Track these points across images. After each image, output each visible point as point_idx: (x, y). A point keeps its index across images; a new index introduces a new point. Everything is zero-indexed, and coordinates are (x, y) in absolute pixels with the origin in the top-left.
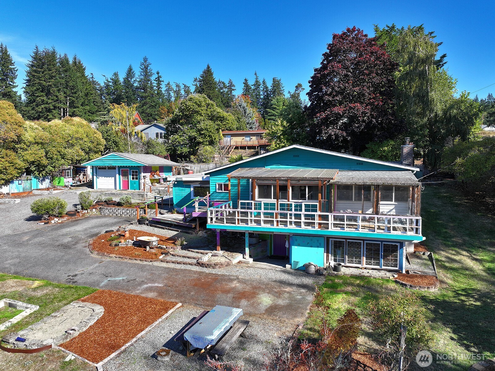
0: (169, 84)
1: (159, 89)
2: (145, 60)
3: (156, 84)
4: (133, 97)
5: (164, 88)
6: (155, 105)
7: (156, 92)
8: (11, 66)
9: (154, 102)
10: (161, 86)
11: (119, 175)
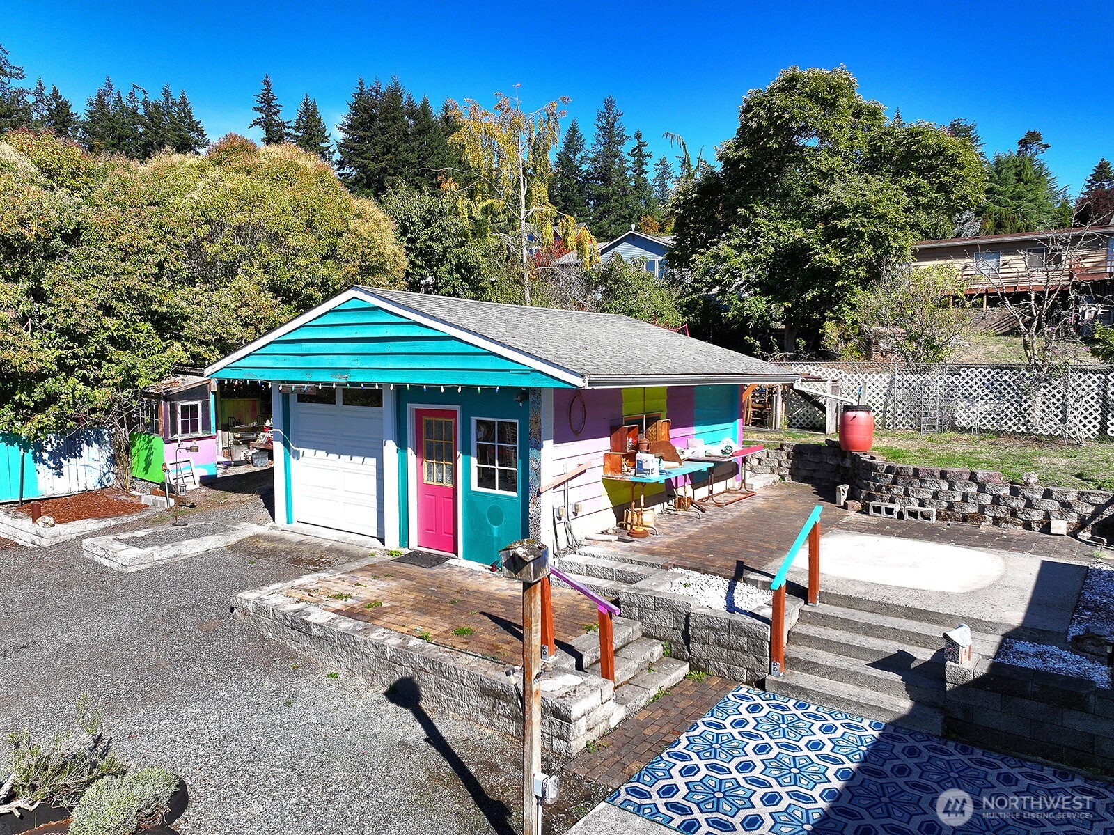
0: (663, 162)
1: (639, 175)
2: (609, 105)
3: (634, 163)
4: (577, 199)
5: (651, 174)
6: (630, 215)
7: (632, 183)
8: (321, 144)
9: (627, 207)
10: (644, 167)
11: (401, 445)
